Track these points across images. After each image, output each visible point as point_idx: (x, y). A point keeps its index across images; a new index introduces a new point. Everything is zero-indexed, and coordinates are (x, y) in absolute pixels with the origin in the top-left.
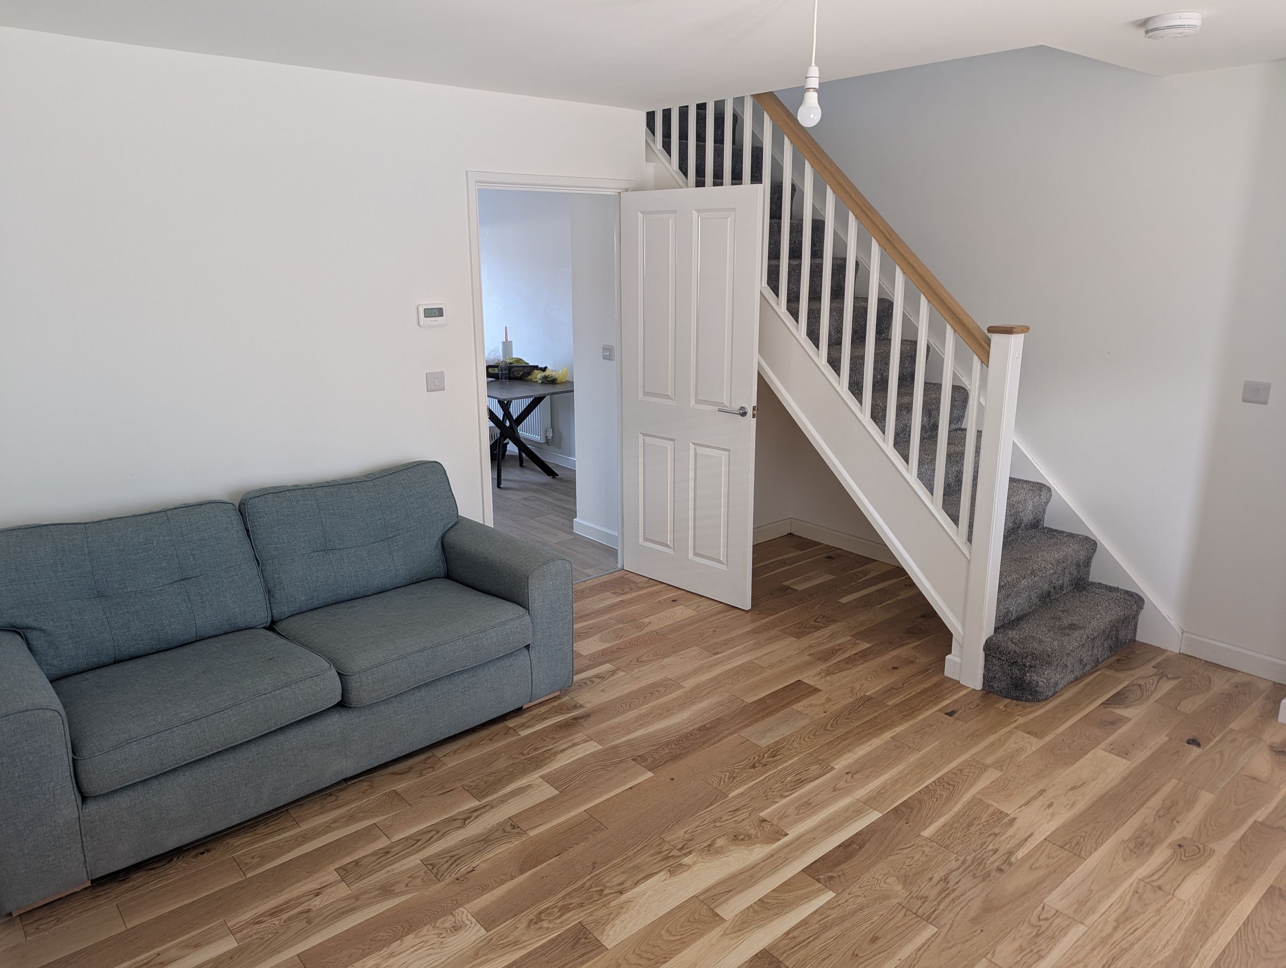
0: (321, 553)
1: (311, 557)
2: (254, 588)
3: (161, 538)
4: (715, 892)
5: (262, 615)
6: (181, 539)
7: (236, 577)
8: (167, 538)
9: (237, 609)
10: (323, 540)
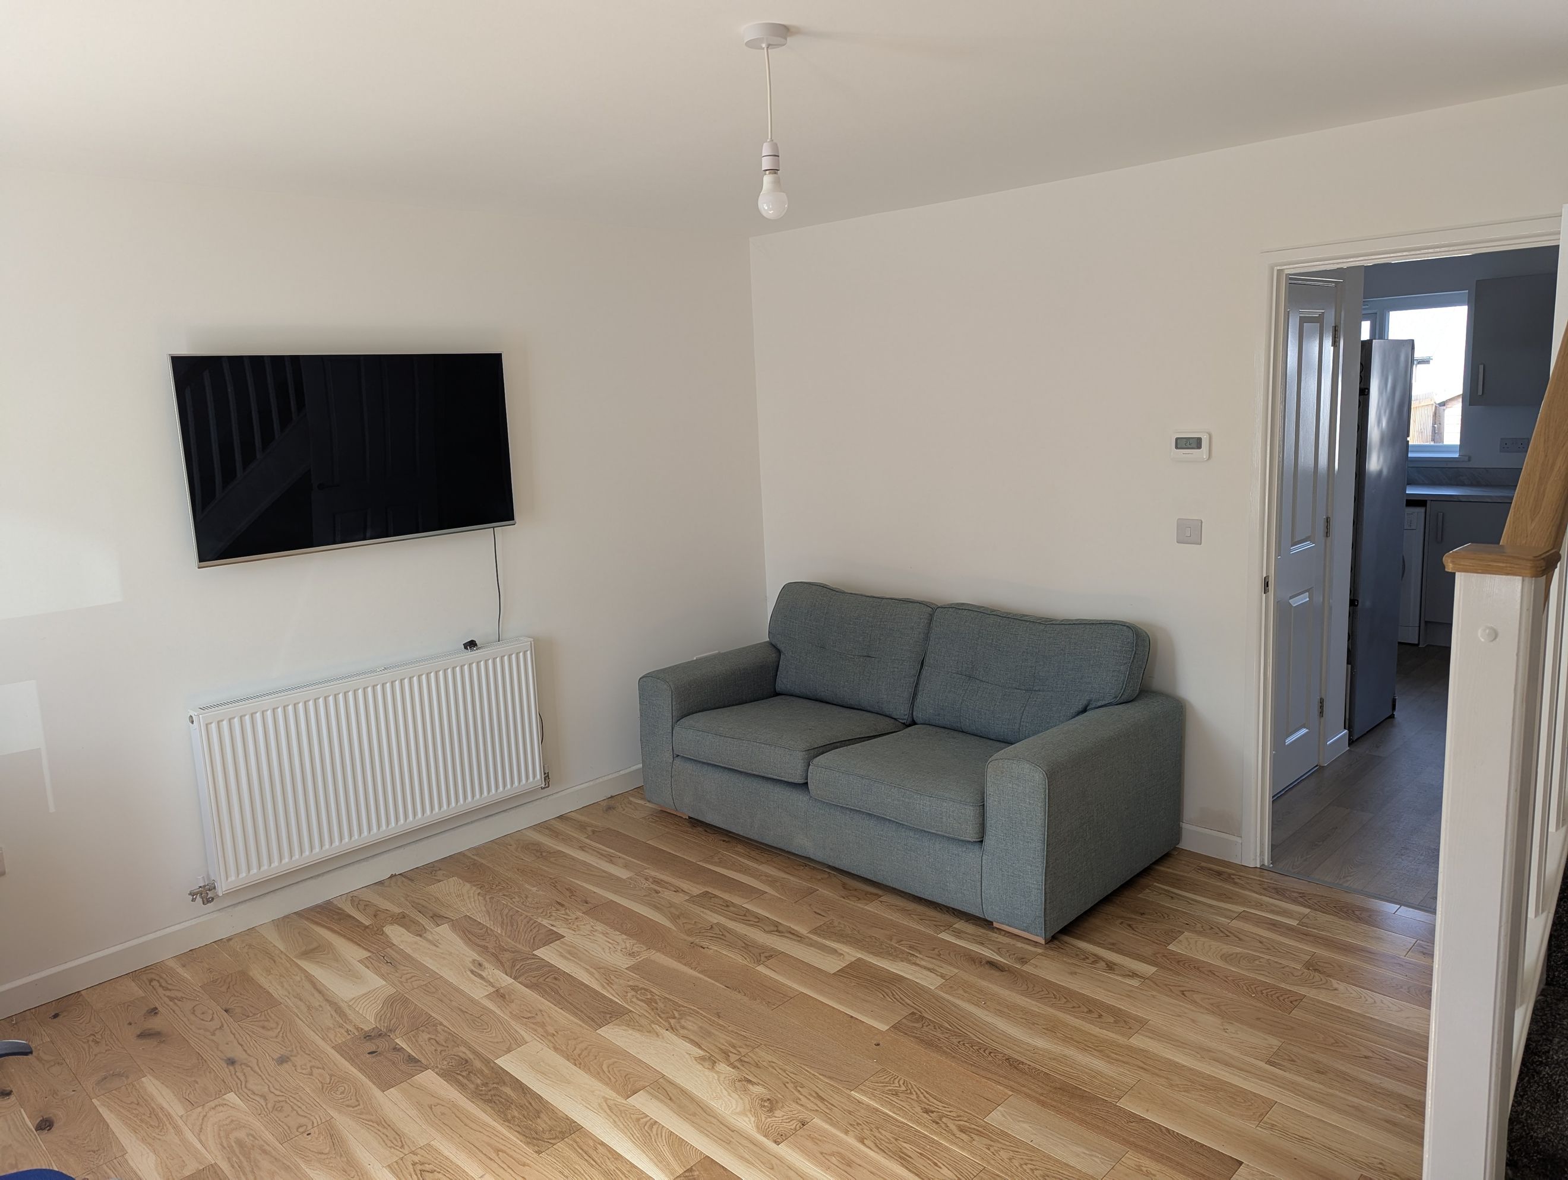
0: (963, 677)
1: (952, 677)
2: (904, 685)
3: (867, 618)
4: (669, 1088)
5: (902, 712)
6: (879, 623)
7: (896, 670)
8: (871, 619)
9: (885, 696)
10: (970, 666)
